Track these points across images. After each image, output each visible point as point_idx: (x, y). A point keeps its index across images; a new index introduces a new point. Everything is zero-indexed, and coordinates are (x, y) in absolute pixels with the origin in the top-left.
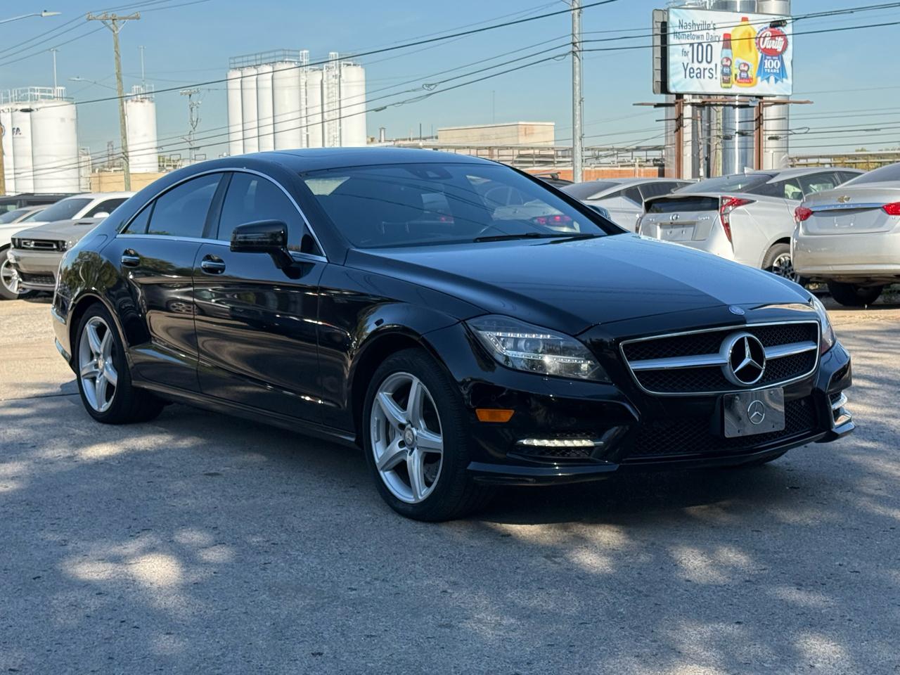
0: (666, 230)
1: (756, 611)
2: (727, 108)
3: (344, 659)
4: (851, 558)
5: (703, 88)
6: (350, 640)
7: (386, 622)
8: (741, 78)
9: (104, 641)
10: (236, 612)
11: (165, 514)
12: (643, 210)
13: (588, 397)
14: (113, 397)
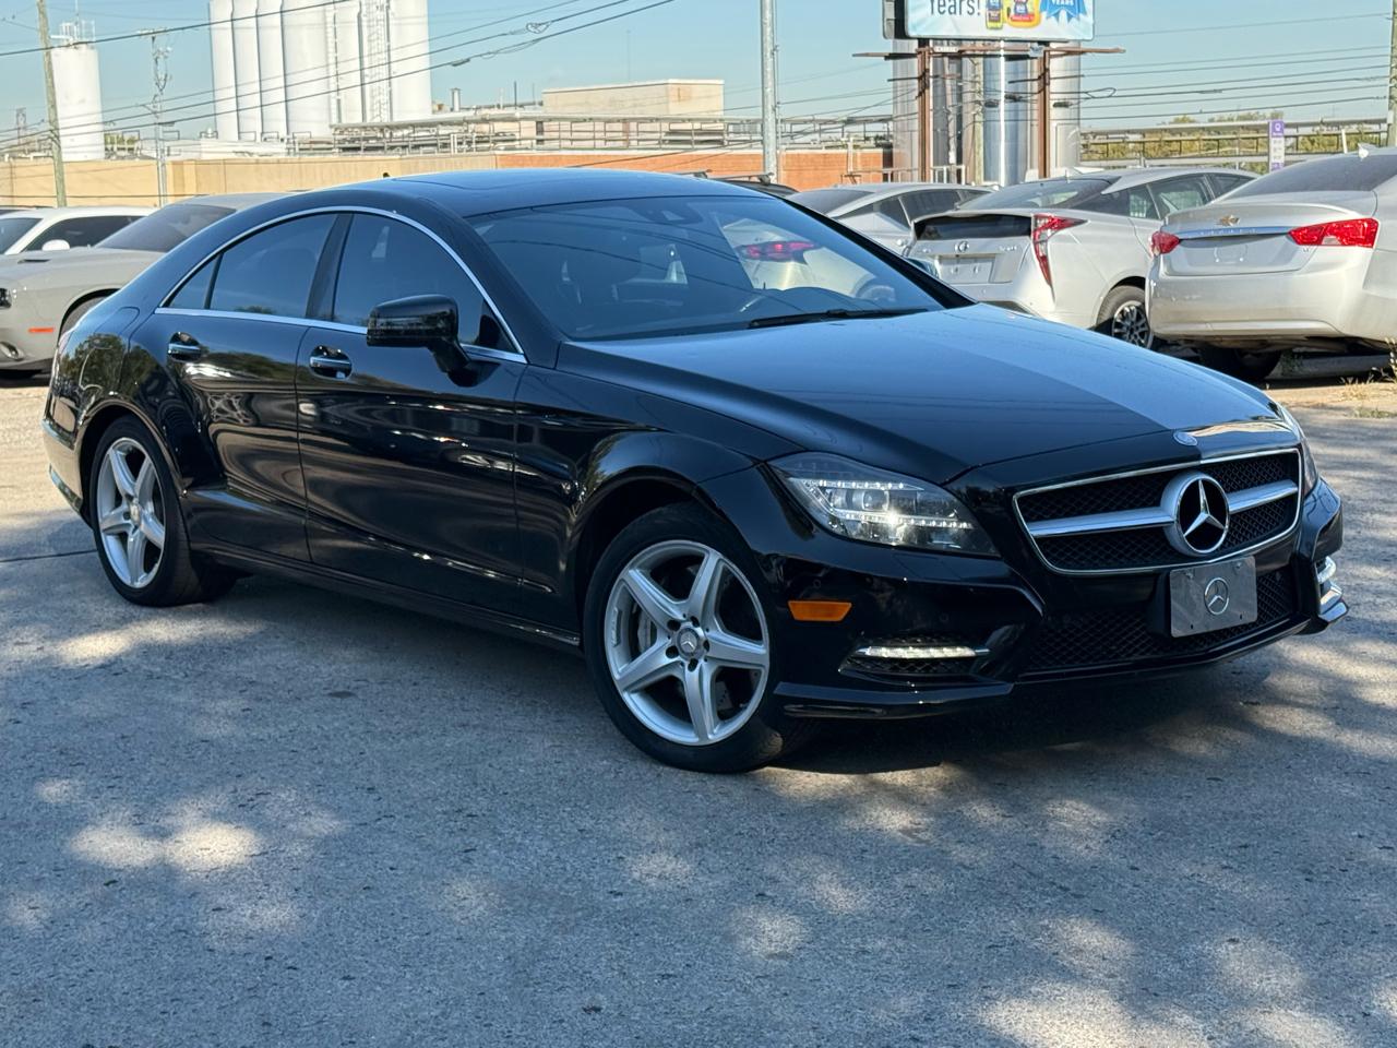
0: (948, 267)
1: (1254, 920)
2: (988, 59)
3: (637, 1018)
4: (1373, 823)
5: (958, 30)
6: (637, 984)
7: (685, 952)
8: (1017, 14)
9: (246, 994)
10: (444, 937)
11: (283, 765)
12: (911, 234)
13: (966, 580)
14: (157, 565)
